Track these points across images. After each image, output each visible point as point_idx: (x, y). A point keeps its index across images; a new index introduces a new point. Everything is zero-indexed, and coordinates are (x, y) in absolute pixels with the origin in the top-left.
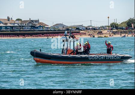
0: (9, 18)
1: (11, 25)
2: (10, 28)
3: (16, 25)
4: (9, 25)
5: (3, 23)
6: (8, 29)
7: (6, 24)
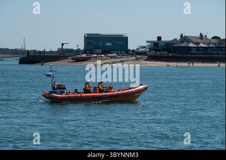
0: (203, 36)
1: (205, 46)
2: (203, 49)
3: (211, 45)
4: (202, 45)
5: (193, 43)
6: (200, 50)
7: (198, 43)
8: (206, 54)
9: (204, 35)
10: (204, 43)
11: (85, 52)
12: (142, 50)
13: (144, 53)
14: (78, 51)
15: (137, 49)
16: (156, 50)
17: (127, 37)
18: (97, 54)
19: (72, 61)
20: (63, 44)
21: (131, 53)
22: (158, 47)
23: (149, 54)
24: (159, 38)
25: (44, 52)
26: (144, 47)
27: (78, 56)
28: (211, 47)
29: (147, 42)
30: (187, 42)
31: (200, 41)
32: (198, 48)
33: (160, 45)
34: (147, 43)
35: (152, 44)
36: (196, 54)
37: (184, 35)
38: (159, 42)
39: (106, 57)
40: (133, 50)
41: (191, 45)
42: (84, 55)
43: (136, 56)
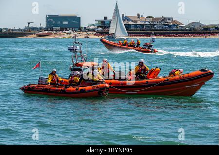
1: (141, 23)
2: (140, 26)
3: (147, 23)
4: (139, 23)
5: (132, 21)
6: (138, 27)
7: (136, 22)
8: (142, 30)
9: (140, 15)
10: (141, 21)
11: (46, 29)
12: (91, 27)
13: (93, 30)
14: (41, 29)
15: (88, 27)
16: (102, 27)
17: (80, 17)
18: (56, 31)
19: (36, 36)
20: (29, 23)
21: (83, 30)
22: (104, 24)
23: (96, 30)
24: (105, 18)
25: (14, 30)
26: (94, 25)
27: (41, 32)
28: (147, 25)
29: (96, 21)
30: (127, 20)
31: (137, 19)
32: (136, 26)
33: (106, 23)
34: (96, 22)
35: (100, 23)
36: (135, 30)
37: (124, 16)
38: (105, 20)
39: (63, 33)
40: (85, 28)
41: (131, 23)
42: (46, 32)
43: (88, 32)
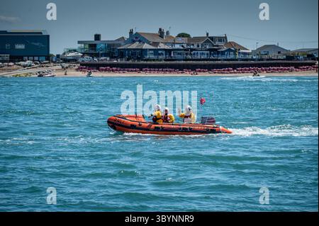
0: (163, 33)
1: (166, 47)
2: (164, 52)
3: (177, 46)
4: (162, 46)
5: (149, 43)
6: (160, 54)
7: (156, 44)
9: (165, 31)
10: (165, 43)
12: (71, 54)
13: (74, 60)
15: (64, 54)
16: (91, 55)
17: (48, 36)
18: (3, 61)
21: (54, 60)
22: (95, 50)
23: (80, 60)
24: (97, 37)
26: (75, 51)
28: (178, 50)
29: (79, 42)
30: (140, 41)
32: (156, 52)
33: (98, 47)
34: (79, 45)
35: (87, 46)
36: (154, 60)
37: (134, 32)
38: (97, 42)
39: (16, 67)
40: (58, 56)
41: (146, 46)
43: (63, 64)
